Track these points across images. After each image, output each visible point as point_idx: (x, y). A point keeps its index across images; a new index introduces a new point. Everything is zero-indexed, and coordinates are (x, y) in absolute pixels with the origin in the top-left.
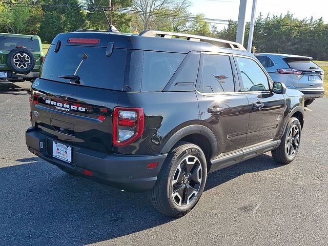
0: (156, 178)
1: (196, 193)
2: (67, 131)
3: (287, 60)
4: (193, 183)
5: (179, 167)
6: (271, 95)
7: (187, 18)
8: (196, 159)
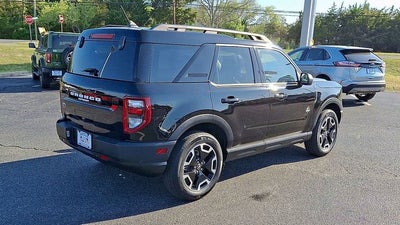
0: (166, 163)
1: (208, 182)
2: (87, 120)
3: (344, 52)
4: (207, 173)
5: (193, 151)
6: (299, 86)
7: (256, 11)
8: (211, 149)
